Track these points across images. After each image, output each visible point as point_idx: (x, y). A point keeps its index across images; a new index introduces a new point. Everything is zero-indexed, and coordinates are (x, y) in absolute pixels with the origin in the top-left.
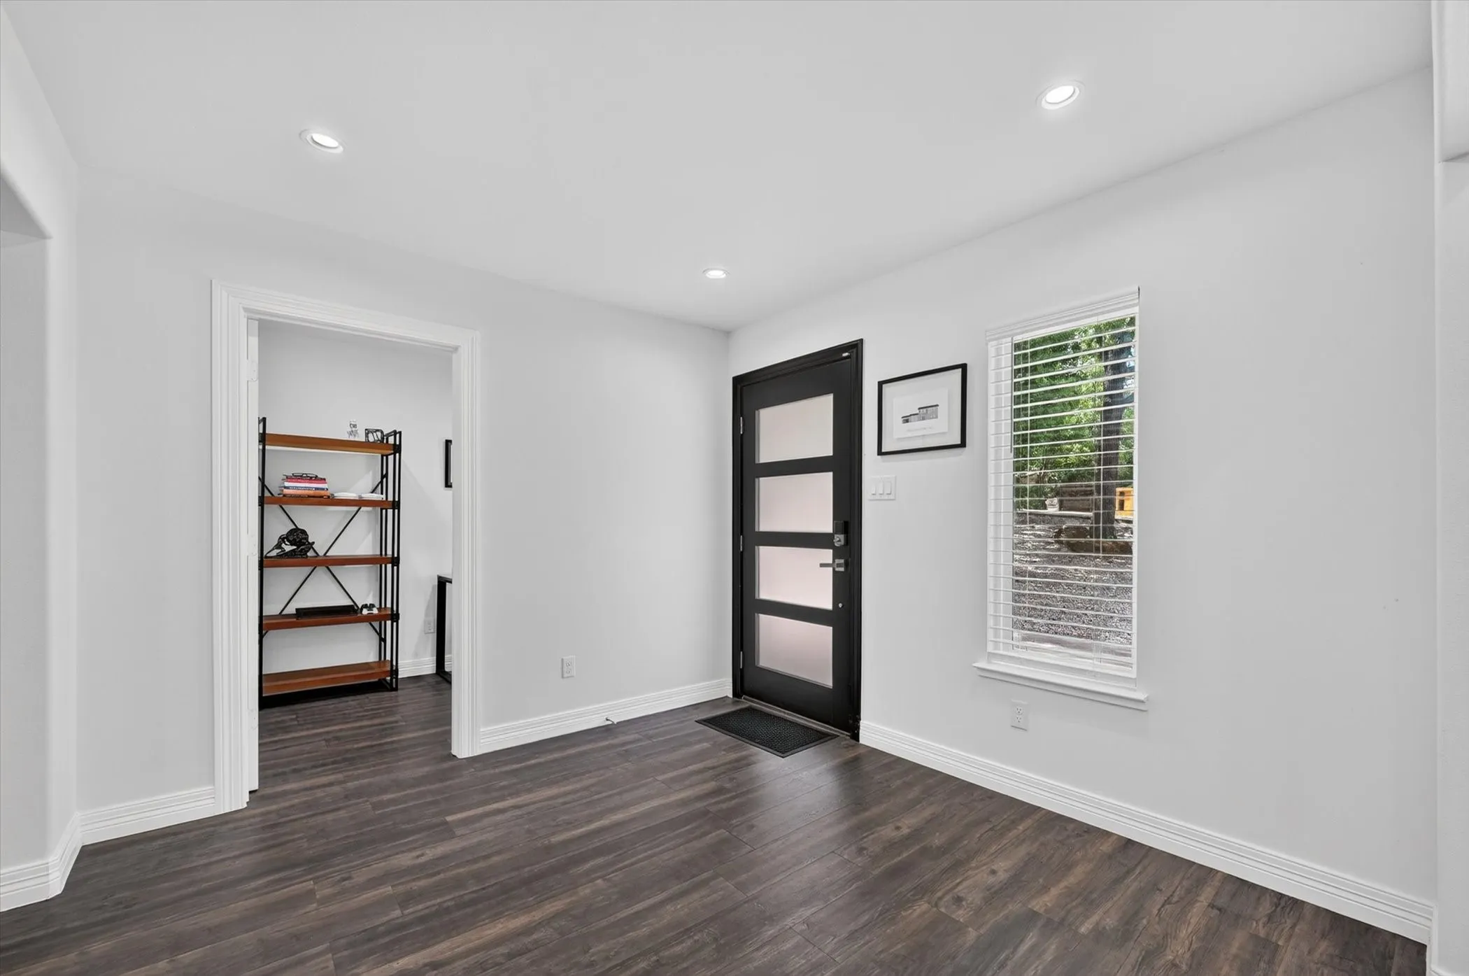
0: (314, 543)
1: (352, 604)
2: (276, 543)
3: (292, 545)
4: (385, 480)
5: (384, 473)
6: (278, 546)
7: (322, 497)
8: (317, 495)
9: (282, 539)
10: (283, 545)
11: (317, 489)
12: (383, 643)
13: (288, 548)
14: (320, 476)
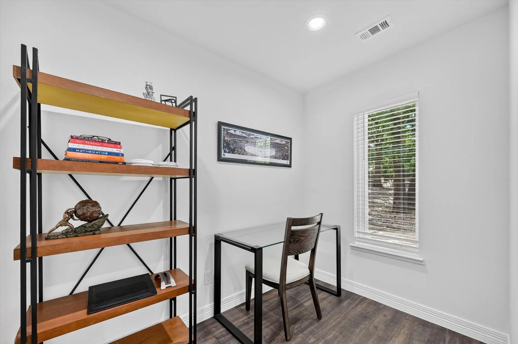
0: (108, 215)
1: (147, 272)
2: (61, 218)
3: (82, 220)
4: (173, 152)
5: (173, 145)
6: (65, 222)
7: (117, 163)
8: (109, 160)
9: (70, 214)
10: (71, 221)
11: (110, 154)
12: (173, 302)
13: (76, 223)
14: (114, 139)
